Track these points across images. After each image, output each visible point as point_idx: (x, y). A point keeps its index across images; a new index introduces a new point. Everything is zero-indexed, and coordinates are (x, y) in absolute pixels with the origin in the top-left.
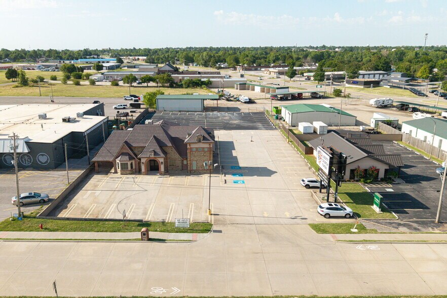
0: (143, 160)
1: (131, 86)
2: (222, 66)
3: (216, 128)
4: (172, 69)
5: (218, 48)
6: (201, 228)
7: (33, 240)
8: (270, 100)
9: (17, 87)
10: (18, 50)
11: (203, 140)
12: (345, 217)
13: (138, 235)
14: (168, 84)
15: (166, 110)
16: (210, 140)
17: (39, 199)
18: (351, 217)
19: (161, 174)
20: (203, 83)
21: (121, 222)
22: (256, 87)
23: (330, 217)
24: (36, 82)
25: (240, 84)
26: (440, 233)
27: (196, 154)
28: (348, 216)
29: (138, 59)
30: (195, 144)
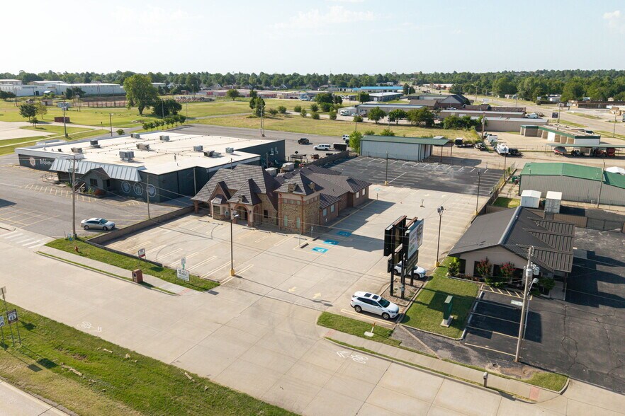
0: (233, 206)
1: (377, 123)
2: (551, 100)
3: (402, 184)
4: (459, 103)
5: (588, 71)
6: (202, 286)
7: (59, 259)
8: (553, 154)
9: (251, 117)
10: (310, 75)
11: (295, 190)
12: (382, 317)
13: (128, 273)
14: (424, 123)
15: (371, 155)
16: (301, 191)
17: (103, 226)
18: (389, 319)
19: (250, 226)
20: (473, 123)
21: (135, 260)
22: (550, 133)
23: (362, 312)
24: (274, 112)
25: (527, 127)
26: (500, 376)
27: (287, 207)
28: (386, 316)
29: (445, 87)
30: (286, 195)
